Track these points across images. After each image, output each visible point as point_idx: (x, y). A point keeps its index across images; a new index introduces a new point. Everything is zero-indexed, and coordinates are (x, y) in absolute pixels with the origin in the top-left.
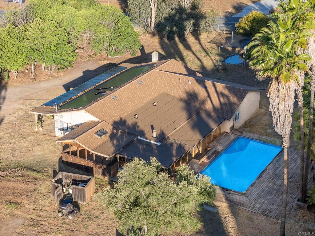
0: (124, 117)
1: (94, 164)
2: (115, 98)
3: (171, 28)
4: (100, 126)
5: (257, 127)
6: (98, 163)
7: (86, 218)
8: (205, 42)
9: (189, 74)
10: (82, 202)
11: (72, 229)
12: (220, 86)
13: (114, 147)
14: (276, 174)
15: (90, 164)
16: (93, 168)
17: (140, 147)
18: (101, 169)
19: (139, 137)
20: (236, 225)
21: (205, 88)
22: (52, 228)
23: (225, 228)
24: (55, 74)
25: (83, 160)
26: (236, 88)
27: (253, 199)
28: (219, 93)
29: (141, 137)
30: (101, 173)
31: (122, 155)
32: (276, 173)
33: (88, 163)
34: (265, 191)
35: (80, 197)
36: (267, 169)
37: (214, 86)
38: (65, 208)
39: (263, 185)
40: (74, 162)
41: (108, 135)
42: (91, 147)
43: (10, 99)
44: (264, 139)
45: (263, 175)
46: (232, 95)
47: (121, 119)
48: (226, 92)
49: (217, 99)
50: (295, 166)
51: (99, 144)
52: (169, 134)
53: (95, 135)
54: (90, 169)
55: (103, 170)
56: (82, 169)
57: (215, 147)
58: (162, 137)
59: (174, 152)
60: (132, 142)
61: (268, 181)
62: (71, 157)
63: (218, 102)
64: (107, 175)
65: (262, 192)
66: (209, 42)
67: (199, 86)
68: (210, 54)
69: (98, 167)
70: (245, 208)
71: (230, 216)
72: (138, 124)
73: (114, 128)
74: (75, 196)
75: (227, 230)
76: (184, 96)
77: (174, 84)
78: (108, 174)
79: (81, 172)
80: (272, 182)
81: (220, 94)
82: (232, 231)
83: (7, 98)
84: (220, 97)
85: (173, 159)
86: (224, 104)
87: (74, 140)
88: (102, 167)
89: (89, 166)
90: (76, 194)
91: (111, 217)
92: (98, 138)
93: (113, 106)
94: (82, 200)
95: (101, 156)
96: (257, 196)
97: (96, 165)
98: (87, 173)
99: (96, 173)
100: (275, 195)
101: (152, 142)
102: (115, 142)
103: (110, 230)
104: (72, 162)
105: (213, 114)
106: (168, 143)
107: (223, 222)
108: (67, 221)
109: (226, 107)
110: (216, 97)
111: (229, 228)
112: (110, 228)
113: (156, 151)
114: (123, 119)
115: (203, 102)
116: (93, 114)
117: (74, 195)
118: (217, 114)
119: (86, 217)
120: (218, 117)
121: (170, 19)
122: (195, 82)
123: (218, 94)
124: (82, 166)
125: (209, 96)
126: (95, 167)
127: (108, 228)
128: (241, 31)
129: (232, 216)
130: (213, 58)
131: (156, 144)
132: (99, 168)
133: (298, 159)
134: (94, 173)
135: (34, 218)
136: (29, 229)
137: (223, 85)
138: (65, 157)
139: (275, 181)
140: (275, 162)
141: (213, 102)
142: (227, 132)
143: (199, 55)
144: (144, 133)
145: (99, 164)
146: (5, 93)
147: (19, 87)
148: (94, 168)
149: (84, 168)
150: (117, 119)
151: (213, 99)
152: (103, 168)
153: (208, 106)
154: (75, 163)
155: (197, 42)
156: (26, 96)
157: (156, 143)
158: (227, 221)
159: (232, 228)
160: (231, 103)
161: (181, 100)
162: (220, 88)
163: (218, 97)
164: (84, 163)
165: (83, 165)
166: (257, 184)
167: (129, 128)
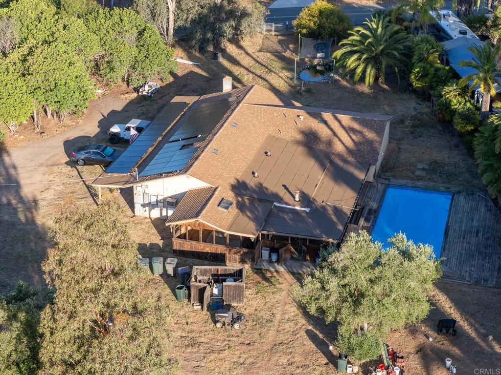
0: (240, 178)
1: (228, 249)
2: (216, 151)
3: (204, 34)
4: (218, 194)
5: (401, 169)
6: (234, 247)
7: (256, 325)
8: (253, 51)
9: (286, 105)
10: (238, 303)
11: (247, 342)
12: (345, 119)
13: (253, 221)
14: (465, 231)
15: (220, 249)
16: (225, 254)
17: (286, 217)
18: (239, 254)
19: (276, 204)
20: (453, 304)
21: (326, 123)
22: (218, 344)
23: (442, 310)
24: (69, 122)
25: (209, 245)
26: (368, 120)
27: (455, 267)
28: (347, 129)
29: (280, 203)
30: (238, 260)
31: (268, 231)
32: (463, 229)
33: (217, 248)
34: (463, 255)
35: (236, 296)
36: (449, 225)
37: (336, 119)
38: (227, 315)
39: (457, 247)
40: (193, 250)
41: (234, 205)
42: (224, 226)
43: (24, 167)
44: (421, 185)
45: (449, 234)
46: (366, 129)
47: (238, 181)
48: (356, 126)
49: (349, 138)
50: (480, 216)
51: (230, 220)
52: (313, 194)
53: (220, 208)
54: (219, 256)
55: (241, 255)
56: (206, 259)
57: (367, 204)
58: (306, 200)
59: (334, 218)
60: (271, 211)
61: (459, 241)
62: (188, 243)
63: (351, 141)
64: (248, 262)
65: (461, 257)
66: (260, 51)
67: (317, 121)
68: (274, 70)
69: (234, 251)
70: (453, 280)
71: (438, 293)
72: (265, 185)
73: (237, 194)
74: (228, 296)
75: (446, 312)
76: (299, 137)
77: (279, 121)
78: (250, 260)
79: (206, 262)
80: (465, 241)
81: (349, 130)
82: (452, 311)
83: (19, 166)
84: (351, 134)
85: (338, 228)
86: (360, 143)
87: (196, 219)
88: (240, 251)
89: (219, 252)
90: (228, 293)
91: (287, 318)
92: (224, 212)
93: (219, 164)
94: (237, 301)
95: (240, 236)
96: (458, 263)
97: (230, 250)
98: (215, 263)
99: (230, 261)
100: (478, 258)
101: (298, 208)
102: (249, 214)
103: (298, 336)
104: (191, 250)
105: (350, 159)
106: (318, 207)
107: (435, 302)
108: (233, 332)
109: (365, 147)
110: (346, 135)
111: (447, 309)
112: (296, 332)
113: (310, 220)
114: (240, 180)
115: (329, 143)
116: (201, 179)
117: (226, 295)
118: (356, 158)
119: (255, 323)
120: (358, 162)
121: (201, 22)
122: (308, 116)
123: (346, 131)
124: (207, 253)
125: (335, 134)
126: (229, 253)
127: (294, 333)
128: (304, 31)
129: (441, 292)
130: (281, 75)
131: (304, 211)
132: (235, 253)
133: (479, 207)
134: (227, 261)
135: (184, 335)
136: (188, 351)
137: (348, 117)
138: (178, 244)
139: (468, 239)
140: (453, 214)
141: (344, 142)
142: (370, 182)
143: (258, 72)
144: (281, 197)
145: (235, 249)
146: (11, 159)
147: (25, 147)
148: (227, 255)
149: (210, 257)
150: (233, 182)
151: (342, 139)
152: (242, 252)
153: (339, 148)
154: (195, 250)
155: (242, 51)
156: (47, 160)
157: (303, 209)
158: (439, 300)
159: (450, 307)
160: (370, 141)
161: (299, 143)
162: (347, 122)
163: (349, 134)
164: (210, 249)
165: (209, 252)
166: (448, 246)
167: (254, 191)
